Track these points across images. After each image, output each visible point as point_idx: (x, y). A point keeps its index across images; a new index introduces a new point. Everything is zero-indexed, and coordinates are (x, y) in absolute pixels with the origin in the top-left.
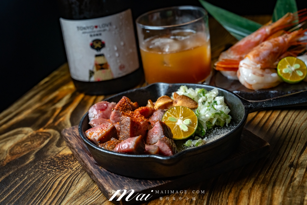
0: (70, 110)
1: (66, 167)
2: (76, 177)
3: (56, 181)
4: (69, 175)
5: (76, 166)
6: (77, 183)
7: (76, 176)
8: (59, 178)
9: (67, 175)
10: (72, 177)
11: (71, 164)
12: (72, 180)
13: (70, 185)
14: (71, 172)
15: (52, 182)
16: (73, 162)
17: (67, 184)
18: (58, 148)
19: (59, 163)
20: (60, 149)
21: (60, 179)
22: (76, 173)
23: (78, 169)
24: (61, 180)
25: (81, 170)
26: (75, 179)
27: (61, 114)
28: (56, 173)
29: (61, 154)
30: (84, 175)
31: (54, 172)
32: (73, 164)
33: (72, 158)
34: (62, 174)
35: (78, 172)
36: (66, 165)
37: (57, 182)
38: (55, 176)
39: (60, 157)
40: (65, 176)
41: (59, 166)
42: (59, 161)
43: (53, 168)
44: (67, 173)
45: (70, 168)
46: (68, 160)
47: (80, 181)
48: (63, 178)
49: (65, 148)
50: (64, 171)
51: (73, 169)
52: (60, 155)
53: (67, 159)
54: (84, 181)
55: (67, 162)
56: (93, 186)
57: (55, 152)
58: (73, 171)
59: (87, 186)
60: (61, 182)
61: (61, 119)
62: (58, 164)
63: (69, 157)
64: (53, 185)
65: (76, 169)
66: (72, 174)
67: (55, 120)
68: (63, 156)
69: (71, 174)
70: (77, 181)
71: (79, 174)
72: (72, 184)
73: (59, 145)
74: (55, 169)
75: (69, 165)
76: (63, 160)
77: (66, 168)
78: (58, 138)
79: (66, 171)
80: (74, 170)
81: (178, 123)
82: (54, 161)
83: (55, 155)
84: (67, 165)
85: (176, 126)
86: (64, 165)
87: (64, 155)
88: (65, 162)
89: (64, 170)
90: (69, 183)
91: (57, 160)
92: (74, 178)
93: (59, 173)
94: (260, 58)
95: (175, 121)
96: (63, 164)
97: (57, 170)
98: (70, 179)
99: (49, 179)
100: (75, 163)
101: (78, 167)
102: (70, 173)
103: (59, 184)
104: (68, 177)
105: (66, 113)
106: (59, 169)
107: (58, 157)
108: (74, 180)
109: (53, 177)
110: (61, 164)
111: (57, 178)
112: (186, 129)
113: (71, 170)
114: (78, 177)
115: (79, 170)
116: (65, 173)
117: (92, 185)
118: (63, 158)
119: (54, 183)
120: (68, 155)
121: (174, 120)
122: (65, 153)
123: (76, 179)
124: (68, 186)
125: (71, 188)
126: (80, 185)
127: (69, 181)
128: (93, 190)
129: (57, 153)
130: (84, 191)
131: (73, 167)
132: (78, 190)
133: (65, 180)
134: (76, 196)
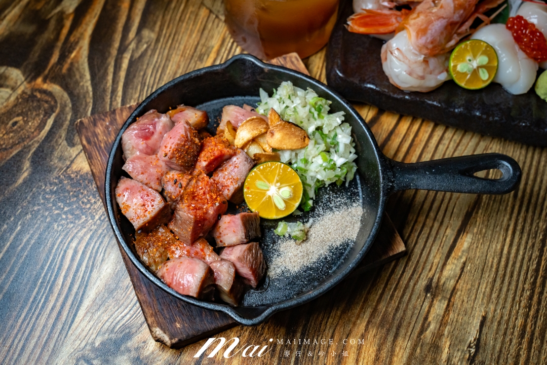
1: (84, 211)
2: (100, 244)
3: (67, 248)
4: (89, 236)
5: (100, 211)
6: (102, 261)
7: (100, 240)
8: (72, 239)
9: (85, 234)
10: (94, 242)
11: (92, 204)
12: (94, 252)
13: (91, 264)
14: (91, 226)
15: (61, 250)
16: (95, 197)
17: (86, 261)
18: (69, 148)
19: (73, 196)
20: (73, 152)
21: (74, 245)
22: (100, 231)
24: (76, 247)
26: (98, 248)
27: (72, 39)
28: (68, 224)
29: (74, 167)
31: (64, 219)
32: (95, 203)
33: (93, 186)
34: (77, 230)
35: (103, 231)
36: (83, 203)
37: (70, 253)
38: (67, 234)
39: (73, 178)
40: (82, 238)
41: (73, 203)
42: (72, 189)
43: (63, 209)
44: (85, 230)
45: (90, 213)
46: (87, 191)
47: (106, 256)
48: (79, 242)
49: (81, 151)
50: (81, 222)
51: (95, 220)
52: (72, 172)
53: (85, 186)
54: (112, 258)
55: (85, 196)
57: (65, 159)
58: (94, 225)
59: (117, 274)
60: (76, 252)
61: (73, 55)
62: (70, 198)
63: (88, 182)
64: (63, 257)
65: (100, 220)
66: (94, 232)
67: (63, 57)
68: (79, 176)
69: (91, 233)
70: (102, 255)
71: (104, 237)
73: (71, 138)
74: (65, 213)
75: (88, 206)
76: (78, 189)
77: (83, 214)
78: (69, 118)
79: (83, 222)
80: (97, 224)
81: (269, 193)
82: (64, 189)
83: (65, 171)
84: (86, 204)
85: (267, 196)
86: (80, 202)
87: (79, 172)
88: (82, 194)
89: (81, 217)
90: (89, 258)
91: (69, 187)
92: (96, 247)
93: (72, 225)
94: (427, 38)
95: (265, 188)
96: (78, 200)
97: (70, 217)
98: (91, 248)
99: (57, 239)
100: (98, 201)
102: (91, 230)
103: (73, 257)
104: (87, 240)
105: (82, 36)
106: (72, 214)
107: (70, 178)
108: (97, 252)
109: (63, 236)
110: (75, 199)
111: (69, 239)
112: (281, 205)
113: (91, 221)
114: (104, 243)
115: (105, 226)
116: (81, 228)
117: (123, 274)
118: (78, 182)
119: (65, 251)
120: (87, 174)
121: (265, 186)
122: (81, 165)
123: (101, 249)
124: (87, 267)
125: (92, 274)
126: (106, 268)
127: (89, 252)
128: (127, 287)
129: (69, 163)
130: (113, 286)
131: (95, 214)
132: (104, 282)
133: (83, 248)
134: (100, 296)
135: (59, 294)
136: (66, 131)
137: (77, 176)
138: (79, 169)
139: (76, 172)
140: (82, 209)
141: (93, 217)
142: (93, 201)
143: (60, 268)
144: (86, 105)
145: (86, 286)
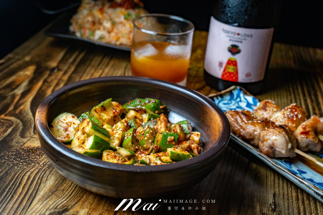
0: (30, 98)
1: (33, 161)
2: (44, 174)
3: (24, 175)
4: (37, 171)
5: (43, 161)
6: (46, 180)
7: (44, 172)
8: (27, 172)
9: (34, 170)
10: (41, 173)
11: (37, 159)
12: (41, 176)
13: (39, 181)
14: (38, 167)
15: (20, 177)
16: (39, 156)
17: (36, 180)
18: (22, 139)
19: (26, 156)
20: (25, 140)
21: (28, 174)
22: (44, 169)
23: (45, 164)
24: (29, 175)
25: (48, 166)
26: (43, 175)
27: (20, 102)
28: (23, 167)
29: (26, 145)
30: (52, 172)
31: (21, 165)
32: (39, 158)
33: (38, 152)
34: (29, 169)
35: (46, 168)
36: (32, 158)
37: (26, 178)
38: (23, 170)
39: (25, 150)
40: (33, 172)
41: (26, 159)
42: (25, 153)
43: (20, 161)
44: (34, 168)
45: (37, 162)
46: (34, 154)
47: (49, 178)
48: (31, 173)
49: (29, 140)
51: (40, 165)
52: (25, 147)
53: (33, 152)
54: (53, 178)
55: (33, 156)
56: (63, 186)
57: (20, 143)
58: (40, 166)
59: (56, 185)
60: (29, 177)
61: (22, 107)
62: (24, 157)
63: (35, 151)
64: (22, 180)
65: (43, 164)
66: (40, 169)
67: (16, 108)
68: (28, 149)
69: (38, 169)
70: (46, 178)
71: (47, 171)
72: (41, 181)
73: (23, 135)
74: (22, 162)
75: (35, 159)
76: (28, 153)
77: (33, 163)
78: (21, 128)
79: (33, 166)
80: (42, 165)
82: (20, 153)
83: (20, 147)
84: (34, 159)
86: (31, 158)
87: (29, 147)
88: (31, 155)
89: (31, 164)
90: (38, 179)
91: (23, 153)
93: (26, 167)
96: (29, 157)
97: (25, 164)
98: (39, 175)
99: (17, 173)
100: (42, 157)
101: (45, 162)
102: (38, 168)
103: (28, 180)
104: (36, 172)
105: (26, 101)
106: (26, 163)
107: (23, 149)
108: (43, 177)
109: (21, 171)
110: (27, 157)
111: (25, 172)
113: (38, 165)
114: (47, 173)
115: (47, 167)
116: (32, 168)
117: (61, 183)
118: (28, 151)
119: (23, 178)
120: (33, 148)
122: (29, 145)
123: (45, 176)
124: (37, 183)
125: (41, 186)
126: (49, 183)
127: (38, 177)
128: (63, 190)
129: (22, 144)
130: (54, 190)
131: (40, 162)
132: (48, 188)
133: (33, 176)
134: (47, 194)
135: (20, 194)
136: (20, 133)
137: (27, 149)
138: (29, 146)
139: (27, 147)
140: (31, 161)
141: (39, 164)
142: (38, 157)
143: (20, 183)
144: (31, 124)
145: (37, 190)
